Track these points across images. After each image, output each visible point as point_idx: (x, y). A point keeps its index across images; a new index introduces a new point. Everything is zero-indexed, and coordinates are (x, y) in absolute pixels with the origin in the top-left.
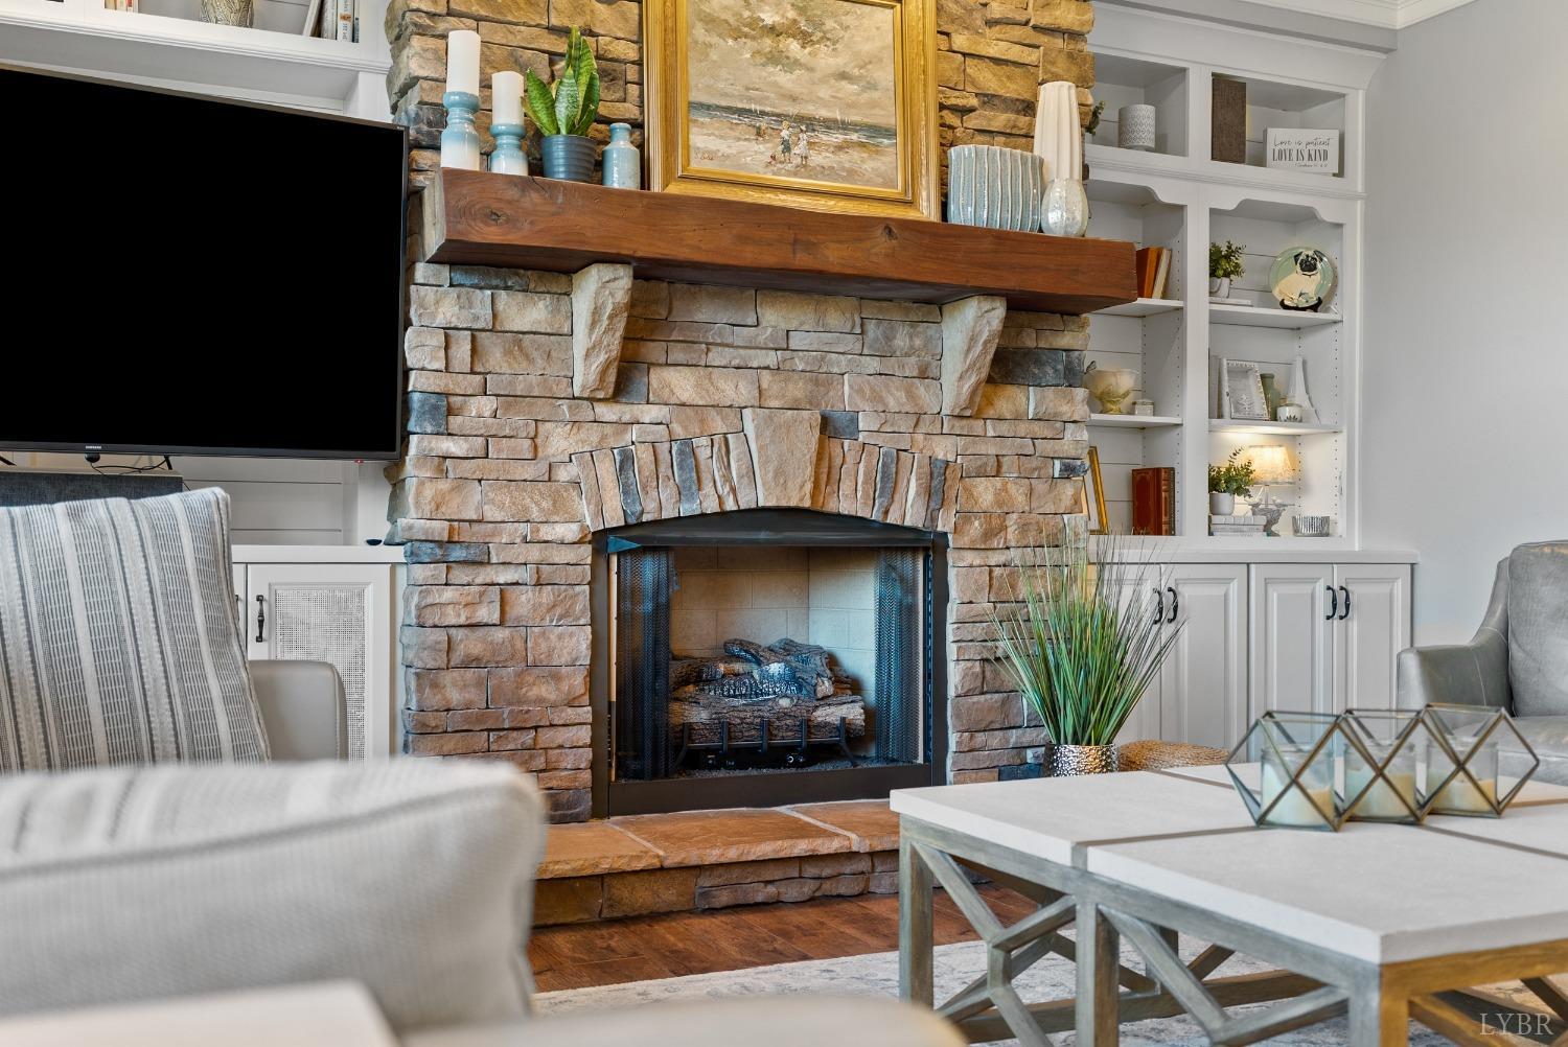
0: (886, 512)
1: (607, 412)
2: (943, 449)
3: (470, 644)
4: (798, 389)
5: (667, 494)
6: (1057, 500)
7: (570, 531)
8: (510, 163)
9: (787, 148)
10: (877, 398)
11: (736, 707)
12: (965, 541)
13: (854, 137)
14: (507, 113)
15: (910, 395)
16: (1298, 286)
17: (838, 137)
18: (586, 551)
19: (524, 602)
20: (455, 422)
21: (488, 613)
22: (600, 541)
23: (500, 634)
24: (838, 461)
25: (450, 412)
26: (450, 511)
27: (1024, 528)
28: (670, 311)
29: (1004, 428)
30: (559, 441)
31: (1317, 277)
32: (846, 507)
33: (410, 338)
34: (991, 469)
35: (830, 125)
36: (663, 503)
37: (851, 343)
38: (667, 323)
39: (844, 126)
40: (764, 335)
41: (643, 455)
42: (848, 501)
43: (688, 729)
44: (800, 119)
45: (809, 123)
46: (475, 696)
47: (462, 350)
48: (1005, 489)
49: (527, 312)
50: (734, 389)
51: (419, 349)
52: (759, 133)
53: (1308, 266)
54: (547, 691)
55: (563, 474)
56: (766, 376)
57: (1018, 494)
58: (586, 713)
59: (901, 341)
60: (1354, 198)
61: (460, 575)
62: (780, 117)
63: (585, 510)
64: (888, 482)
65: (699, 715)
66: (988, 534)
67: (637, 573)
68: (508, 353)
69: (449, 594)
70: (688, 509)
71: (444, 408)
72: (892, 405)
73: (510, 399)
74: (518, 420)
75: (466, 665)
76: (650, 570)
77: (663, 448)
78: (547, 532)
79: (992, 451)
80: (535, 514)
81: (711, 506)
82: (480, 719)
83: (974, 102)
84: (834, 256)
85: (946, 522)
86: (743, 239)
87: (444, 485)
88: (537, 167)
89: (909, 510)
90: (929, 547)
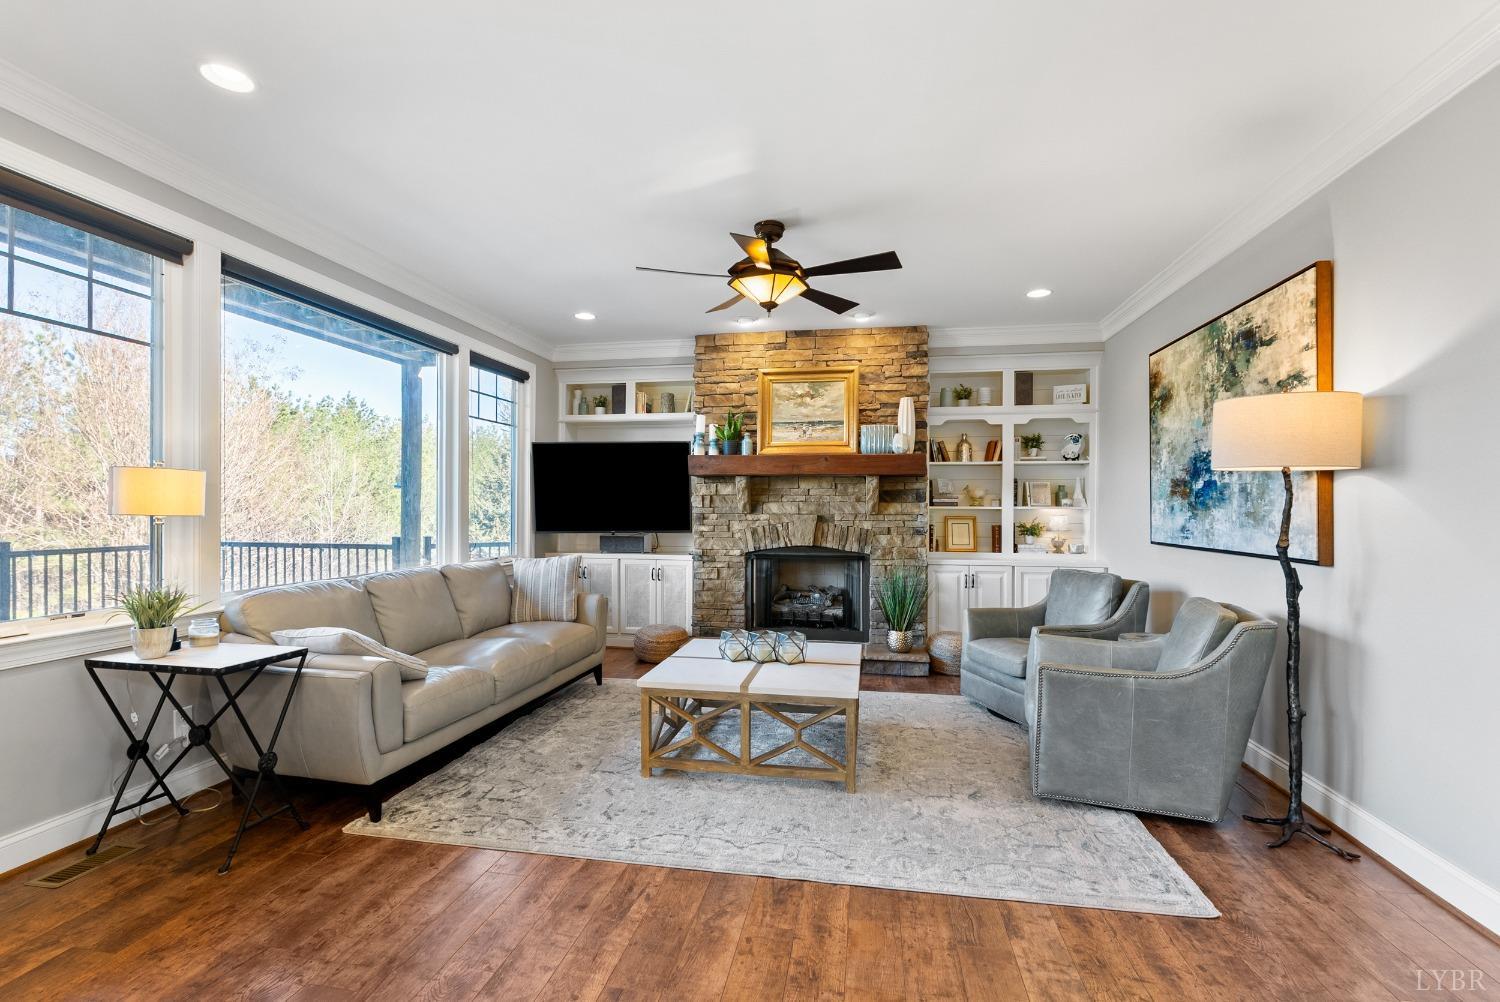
0: (844, 546)
1: (750, 517)
2: (867, 525)
3: (709, 584)
4: (812, 508)
5: (768, 541)
6: (914, 543)
7: (737, 552)
8: (713, 451)
9: (805, 432)
10: (841, 509)
11: (797, 606)
12: (875, 557)
13: (829, 426)
14: (712, 436)
15: (853, 507)
16: (1073, 449)
17: (823, 427)
18: (743, 558)
19: (724, 572)
20: (705, 521)
21: (714, 575)
22: (748, 556)
23: (717, 582)
24: (826, 530)
25: (704, 518)
26: (704, 547)
27: (899, 553)
28: (769, 486)
29: (891, 518)
30: (736, 526)
31: (1079, 445)
32: (829, 545)
33: (692, 499)
34: (885, 531)
35: (820, 423)
36: (767, 544)
37: (831, 492)
38: (769, 490)
39: (826, 423)
40: (800, 491)
41: (760, 530)
42: (831, 543)
43: (782, 613)
44: (809, 423)
45: (813, 424)
46: (712, 600)
47: (707, 502)
48: (892, 538)
49: (726, 489)
50: (791, 509)
51: (695, 502)
52: (795, 429)
53: (1076, 441)
54: (731, 599)
55: (737, 536)
56: (801, 504)
57: (898, 541)
58: (742, 606)
59: (850, 490)
60: (1094, 411)
61: (707, 565)
62: (802, 423)
63: (743, 546)
64: (844, 536)
65: (785, 609)
66: (883, 555)
67: (761, 565)
68: (721, 501)
69: (702, 570)
70: (775, 546)
71: (703, 518)
72: (846, 511)
73: (721, 515)
74: (723, 520)
75: (709, 590)
76: (765, 564)
77: (767, 527)
78: (731, 553)
79: (887, 526)
80: (729, 548)
81: (782, 545)
82: (712, 605)
83: (879, 407)
84: (807, 469)
85: (867, 551)
86: (776, 466)
87: (703, 539)
88: (721, 452)
89: (853, 547)
90: (862, 558)
